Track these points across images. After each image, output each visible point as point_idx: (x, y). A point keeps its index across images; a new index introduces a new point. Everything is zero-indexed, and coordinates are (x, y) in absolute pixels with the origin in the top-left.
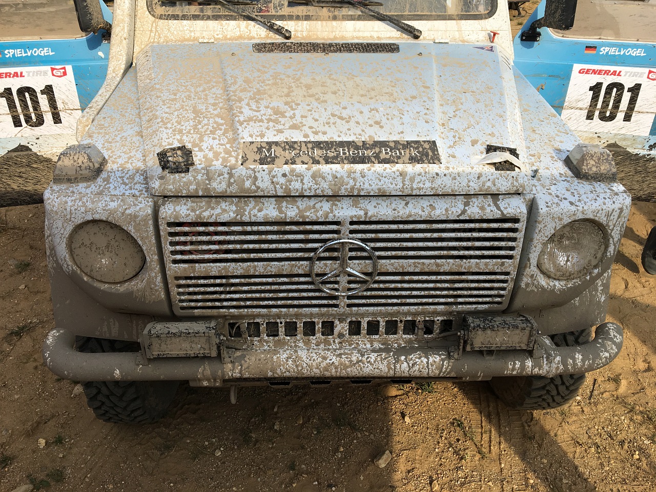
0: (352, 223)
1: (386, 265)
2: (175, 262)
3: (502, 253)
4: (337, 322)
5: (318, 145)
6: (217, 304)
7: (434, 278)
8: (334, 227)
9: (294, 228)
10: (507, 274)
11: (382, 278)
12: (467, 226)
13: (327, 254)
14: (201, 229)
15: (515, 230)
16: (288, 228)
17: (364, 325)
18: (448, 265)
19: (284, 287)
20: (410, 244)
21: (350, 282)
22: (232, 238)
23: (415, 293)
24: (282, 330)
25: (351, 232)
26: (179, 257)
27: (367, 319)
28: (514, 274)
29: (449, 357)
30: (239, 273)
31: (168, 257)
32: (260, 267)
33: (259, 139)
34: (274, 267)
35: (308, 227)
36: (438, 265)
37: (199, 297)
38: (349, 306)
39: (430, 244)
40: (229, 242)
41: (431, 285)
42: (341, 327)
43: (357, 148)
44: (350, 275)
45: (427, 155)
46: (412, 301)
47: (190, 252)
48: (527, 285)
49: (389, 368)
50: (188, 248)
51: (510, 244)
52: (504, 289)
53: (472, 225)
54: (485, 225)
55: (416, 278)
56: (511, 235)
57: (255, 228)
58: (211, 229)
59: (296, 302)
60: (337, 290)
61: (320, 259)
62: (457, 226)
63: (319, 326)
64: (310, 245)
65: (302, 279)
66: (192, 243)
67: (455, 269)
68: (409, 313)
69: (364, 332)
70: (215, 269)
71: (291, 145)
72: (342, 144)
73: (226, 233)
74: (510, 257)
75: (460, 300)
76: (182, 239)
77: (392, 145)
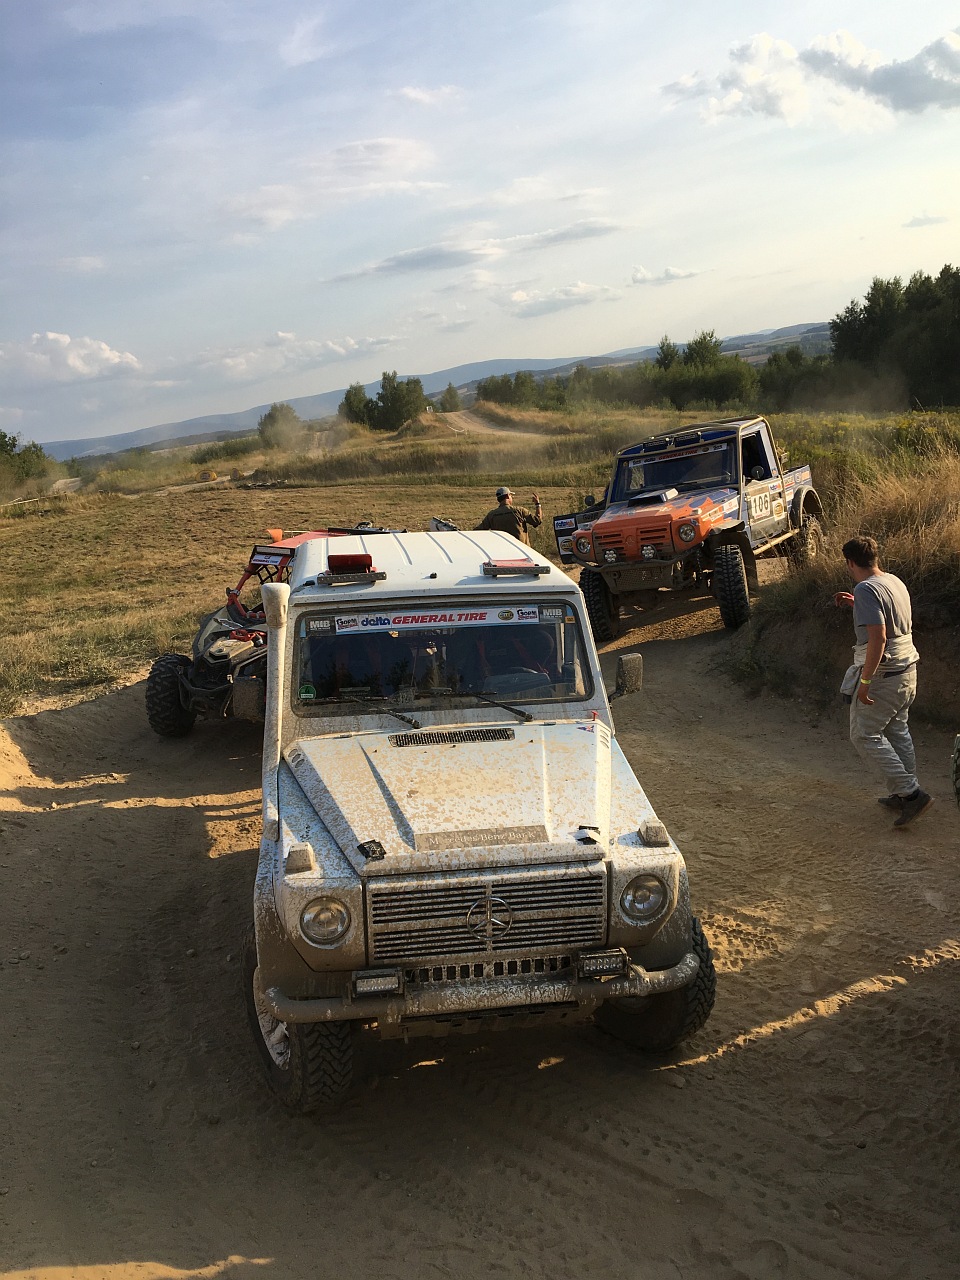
0: (493, 886)
1: (520, 915)
2: (375, 922)
3: (595, 901)
4: (485, 965)
5: (466, 832)
6: (402, 953)
7: (552, 923)
8: (483, 890)
9: (456, 892)
10: (600, 916)
11: (517, 925)
12: (569, 883)
13: (478, 910)
14: (394, 897)
15: (601, 884)
16: (451, 893)
17: (506, 965)
18: (560, 912)
19: (448, 937)
20: (533, 899)
21: (494, 930)
22: (414, 902)
23: (540, 935)
24: (444, 974)
25: (493, 892)
26: (378, 919)
27: (507, 961)
28: (605, 916)
29: (569, 984)
30: (418, 927)
31: (370, 920)
32: (432, 923)
33: (425, 832)
34: (442, 922)
35: (465, 891)
36: (553, 912)
37: (389, 949)
38: (495, 949)
39: (546, 898)
40: (411, 906)
41: (550, 929)
42: (489, 969)
43: (493, 834)
44: (494, 924)
45: (539, 836)
46: (539, 942)
47: (385, 915)
48: (616, 923)
49: (527, 996)
50: (384, 912)
51: (599, 894)
52: (601, 928)
53: (572, 883)
54: (580, 882)
55: (539, 923)
56: (599, 888)
57: (430, 894)
58: (401, 897)
59: (456, 949)
60: (485, 936)
61: (472, 913)
62: (562, 884)
63: (472, 969)
64: (466, 904)
65: (461, 930)
66: (387, 908)
67: (565, 915)
68: (537, 952)
69: (506, 971)
70: (401, 926)
71: (448, 835)
72: (482, 831)
73: (410, 899)
74: (600, 904)
75: (572, 939)
76: (382, 905)
77: (516, 830)
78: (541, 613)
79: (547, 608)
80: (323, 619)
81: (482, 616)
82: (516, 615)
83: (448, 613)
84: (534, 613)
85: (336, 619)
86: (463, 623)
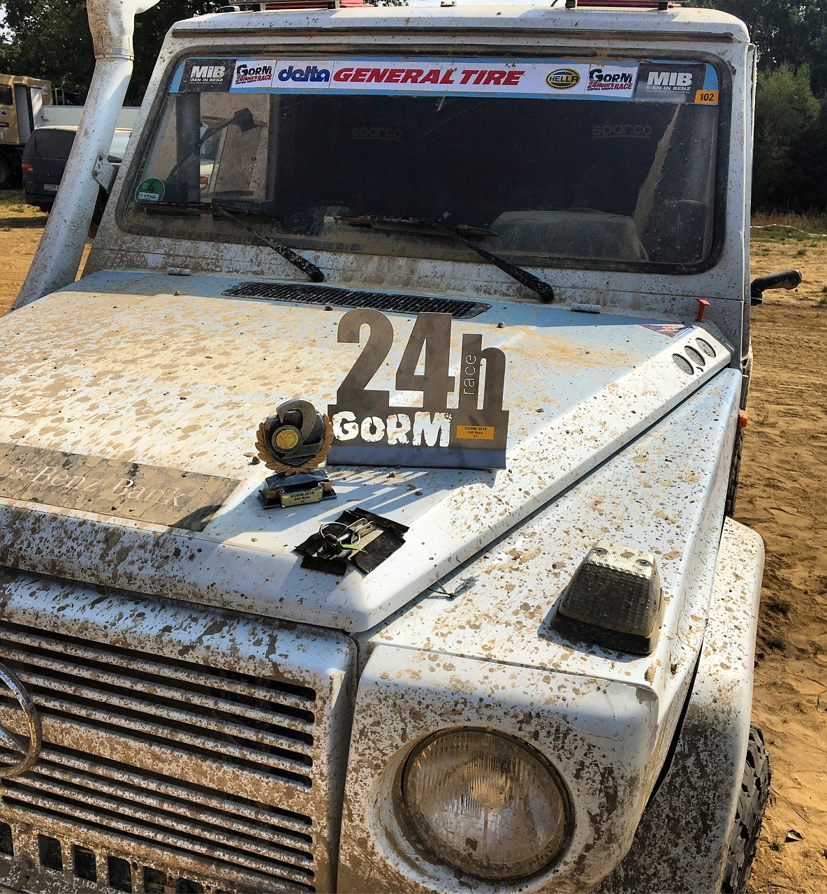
1: (59, 731)
3: (287, 765)
4: (16, 829)
5: (17, 453)
10: (304, 819)
11: (55, 757)
17: (67, 852)
18: (176, 763)
20: (94, 695)
23: (125, 809)
27: (68, 841)
28: (319, 825)
38: (7, 800)
39: (132, 705)
41: (151, 801)
42: (24, 842)
46: (124, 828)
52: (309, 858)
54: (239, 688)
56: (301, 727)
67: (192, 777)
69: (68, 866)
72: (58, 458)
75: (218, 854)
77: (149, 475)
78: (642, 77)
79: (660, 69)
80: (216, 63)
81: (512, 78)
82: (584, 81)
83: (443, 66)
84: (626, 77)
85: (238, 64)
86: (471, 88)
